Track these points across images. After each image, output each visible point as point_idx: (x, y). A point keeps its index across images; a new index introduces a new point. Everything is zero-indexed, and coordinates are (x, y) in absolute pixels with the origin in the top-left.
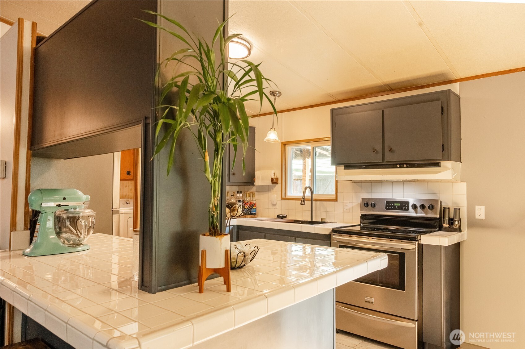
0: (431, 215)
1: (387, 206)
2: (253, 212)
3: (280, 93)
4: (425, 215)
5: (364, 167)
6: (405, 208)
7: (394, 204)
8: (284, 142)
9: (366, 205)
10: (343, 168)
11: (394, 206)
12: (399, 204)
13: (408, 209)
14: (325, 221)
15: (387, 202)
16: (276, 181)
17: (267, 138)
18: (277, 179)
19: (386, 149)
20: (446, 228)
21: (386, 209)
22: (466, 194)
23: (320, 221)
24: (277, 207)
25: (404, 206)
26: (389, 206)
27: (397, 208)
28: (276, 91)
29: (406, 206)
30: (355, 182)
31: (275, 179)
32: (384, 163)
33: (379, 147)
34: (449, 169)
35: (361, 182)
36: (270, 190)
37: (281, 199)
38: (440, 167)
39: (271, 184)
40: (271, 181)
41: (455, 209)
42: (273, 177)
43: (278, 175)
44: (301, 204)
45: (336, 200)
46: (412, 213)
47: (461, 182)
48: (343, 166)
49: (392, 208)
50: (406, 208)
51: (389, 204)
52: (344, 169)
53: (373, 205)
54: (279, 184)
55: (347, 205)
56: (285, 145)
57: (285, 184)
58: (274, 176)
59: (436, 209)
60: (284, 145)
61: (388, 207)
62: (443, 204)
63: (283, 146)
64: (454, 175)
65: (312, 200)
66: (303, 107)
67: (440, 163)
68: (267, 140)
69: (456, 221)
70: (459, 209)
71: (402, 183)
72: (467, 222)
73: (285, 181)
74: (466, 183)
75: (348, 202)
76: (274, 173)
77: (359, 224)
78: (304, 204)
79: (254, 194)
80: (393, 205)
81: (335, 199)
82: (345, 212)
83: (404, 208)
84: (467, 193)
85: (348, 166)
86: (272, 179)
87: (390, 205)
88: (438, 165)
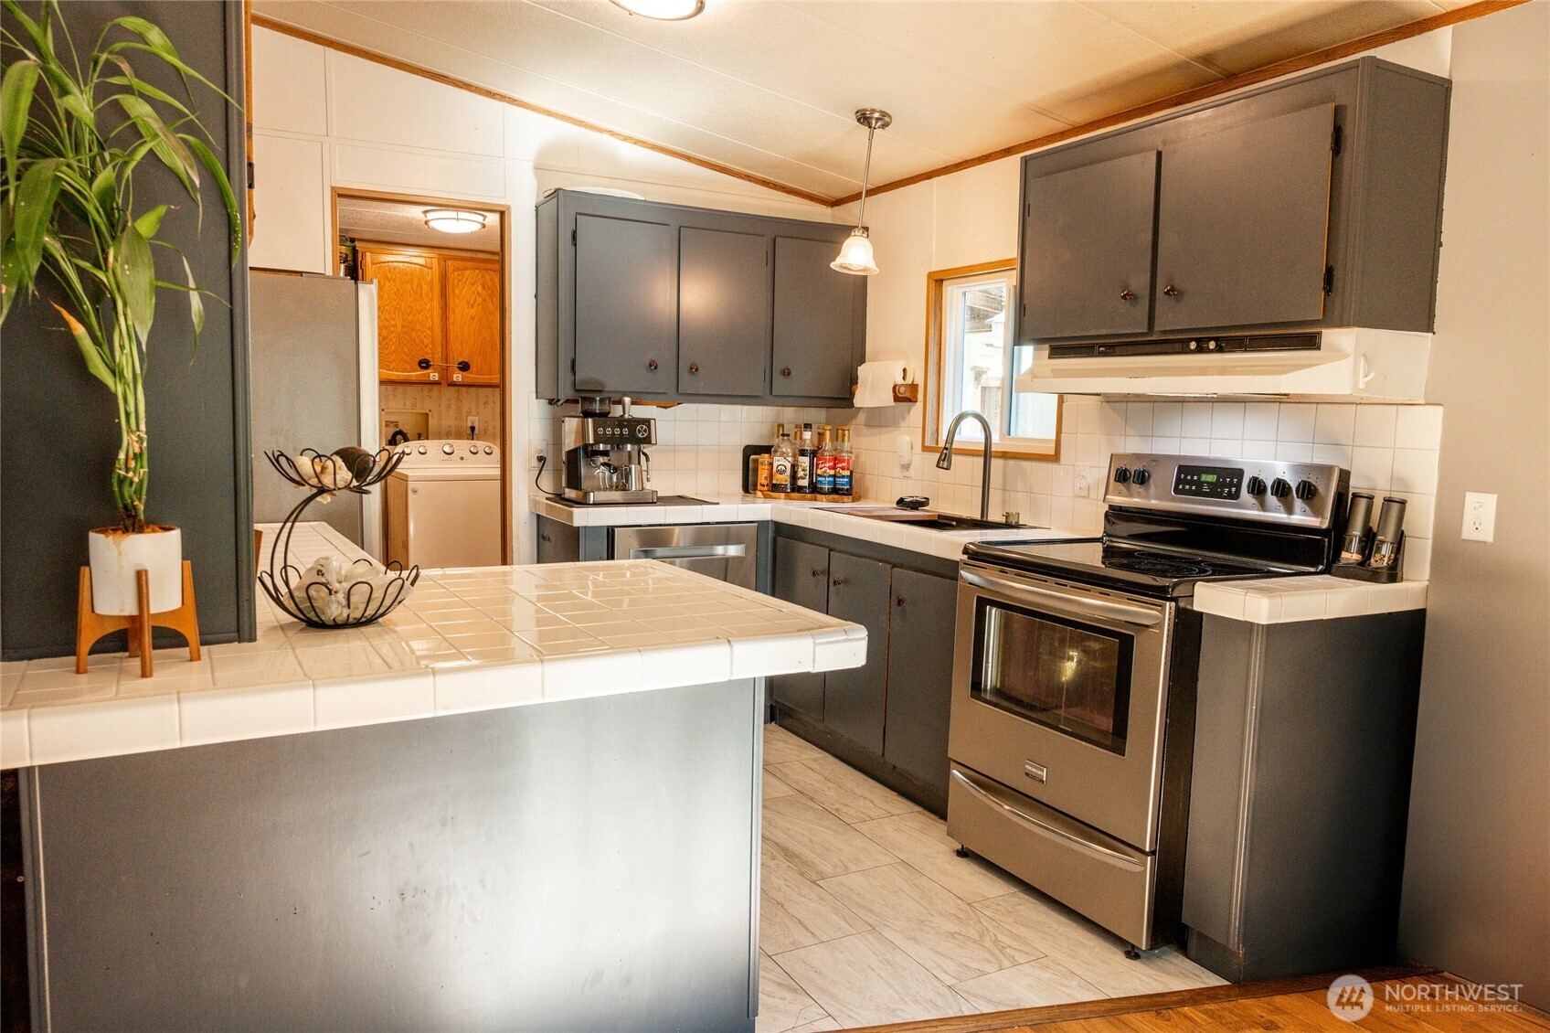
0: (1301, 516)
1: (1179, 481)
2: (843, 485)
3: (884, 114)
4: (1285, 516)
5: (1101, 349)
6: (1230, 491)
7: (1199, 478)
8: (934, 272)
9: (1122, 476)
10: (1046, 353)
11: (1199, 484)
12: (1211, 478)
13: (1236, 496)
14: (1018, 522)
15: (1182, 469)
16: (908, 395)
17: (839, 261)
18: (914, 387)
19: (1161, 288)
20: (1348, 566)
21: (1177, 491)
22: (1438, 447)
23: (1003, 520)
24: (911, 473)
25: (1227, 480)
26: (1185, 482)
27: (1206, 489)
28: (873, 111)
29: (1235, 485)
30: (1110, 400)
31: (902, 389)
32: (1154, 338)
33: (1140, 283)
34: (1345, 356)
35: (1125, 399)
36: (899, 423)
37: (923, 450)
38: (1319, 348)
39: (893, 404)
40: (892, 394)
41: (1389, 501)
42: (900, 381)
43: (916, 375)
44: (938, 466)
45: (1055, 458)
46: (1247, 509)
47: (1426, 404)
48: (1048, 346)
49: (1194, 488)
50: (1234, 489)
51: (1186, 477)
52: (1049, 358)
53: (1142, 479)
54: (919, 404)
55: (1084, 474)
56: (942, 280)
57: (935, 405)
58: (904, 379)
59: (1323, 500)
60: (936, 281)
61: (1181, 487)
62: (1352, 483)
63: (933, 285)
64: (1367, 379)
65: (987, 454)
66: (986, 156)
67: (1320, 333)
68: (841, 267)
69: (1383, 542)
70: (1403, 503)
71: (1239, 404)
72: (1433, 549)
73: (935, 394)
74: (1441, 408)
75: (1087, 464)
76: (905, 370)
77: (1100, 535)
78: (945, 466)
79: (846, 432)
80: (1195, 478)
81: (1053, 453)
82: (1076, 496)
83: (1226, 490)
84: (1441, 446)
85: (1061, 348)
86: (895, 387)
87: (1189, 477)
88: (1311, 342)
